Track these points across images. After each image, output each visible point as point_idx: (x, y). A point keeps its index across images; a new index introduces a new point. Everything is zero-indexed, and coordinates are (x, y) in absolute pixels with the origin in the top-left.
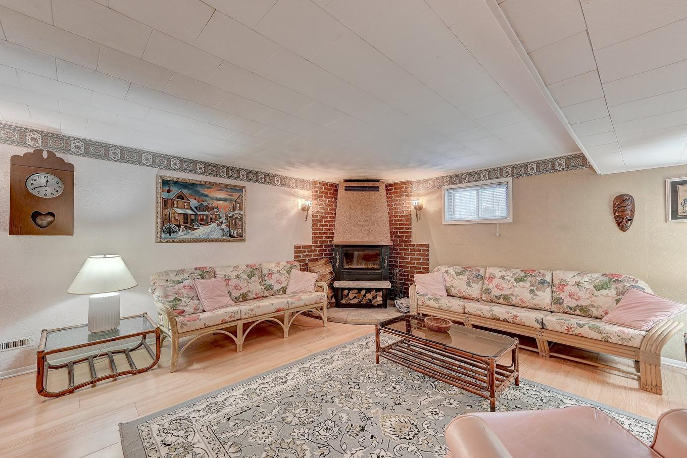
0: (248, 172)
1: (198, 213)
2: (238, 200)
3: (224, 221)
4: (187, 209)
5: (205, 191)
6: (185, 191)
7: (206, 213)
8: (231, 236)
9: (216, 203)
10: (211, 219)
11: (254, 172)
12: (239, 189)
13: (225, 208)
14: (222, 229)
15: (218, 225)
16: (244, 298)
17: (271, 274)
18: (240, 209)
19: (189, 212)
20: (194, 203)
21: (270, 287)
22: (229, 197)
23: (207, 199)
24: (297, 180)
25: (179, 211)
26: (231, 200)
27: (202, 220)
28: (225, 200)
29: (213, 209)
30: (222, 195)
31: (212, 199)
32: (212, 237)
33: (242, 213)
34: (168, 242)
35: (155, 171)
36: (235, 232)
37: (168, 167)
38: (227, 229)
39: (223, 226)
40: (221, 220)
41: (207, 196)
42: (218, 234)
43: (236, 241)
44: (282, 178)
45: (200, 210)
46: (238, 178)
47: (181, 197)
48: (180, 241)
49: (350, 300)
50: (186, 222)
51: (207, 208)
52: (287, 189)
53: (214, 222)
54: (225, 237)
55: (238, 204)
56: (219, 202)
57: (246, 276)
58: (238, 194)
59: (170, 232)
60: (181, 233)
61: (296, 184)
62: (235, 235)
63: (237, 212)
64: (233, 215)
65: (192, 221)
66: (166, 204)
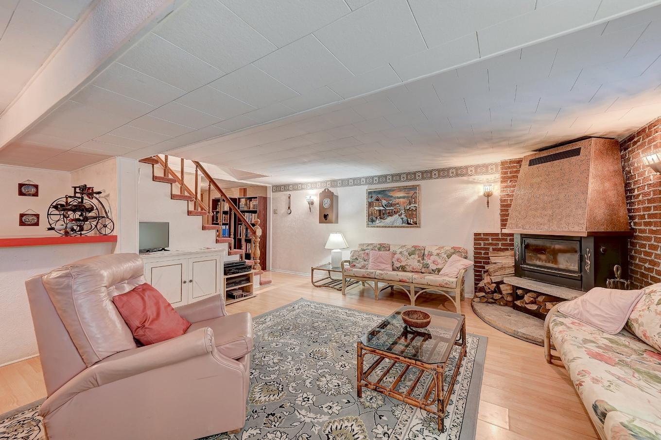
0: (423, 173)
1: (387, 208)
2: (414, 196)
3: (403, 212)
4: (381, 206)
5: (391, 194)
6: (379, 196)
7: (392, 208)
8: (408, 223)
9: (397, 201)
10: (395, 212)
11: (426, 172)
12: (414, 188)
13: (404, 203)
14: (402, 219)
15: (399, 216)
16: (403, 269)
17: (430, 254)
18: (415, 202)
19: (382, 208)
20: (384, 202)
21: (426, 266)
22: (406, 195)
23: (392, 198)
24: (477, 167)
25: (377, 208)
26: (408, 197)
27: (389, 213)
28: (404, 197)
29: (396, 204)
30: (401, 194)
31: (395, 198)
32: (395, 224)
33: (417, 205)
34: (372, 227)
35: (366, 187)
36: (412, 220)
37: (372, 183)
38: (405, 218)
39: (403, 216)
40: (401, 212)
41: (392, 197)
42: (399, 222)
43: (411, 227)
44: (457, 169)
45: (388, 207)
46: (415, 179)
47: (377, 200)
48: (377, 227)
49: (526, 303)
50: (380, 215)
51: (391, 205)
52: (465, 178)
53: (396, 214)
54: (404, 225)
55: (413, 199)
56: (399, 200)
57: (407, 254)
58: (413, 192)
59: (373, 221)
60: (378, 222)
61: (476, 171)
62: (412, 223)
63: (412, 205)
64: (410, 208)
65: (384, 214)
66: (370, 205)
